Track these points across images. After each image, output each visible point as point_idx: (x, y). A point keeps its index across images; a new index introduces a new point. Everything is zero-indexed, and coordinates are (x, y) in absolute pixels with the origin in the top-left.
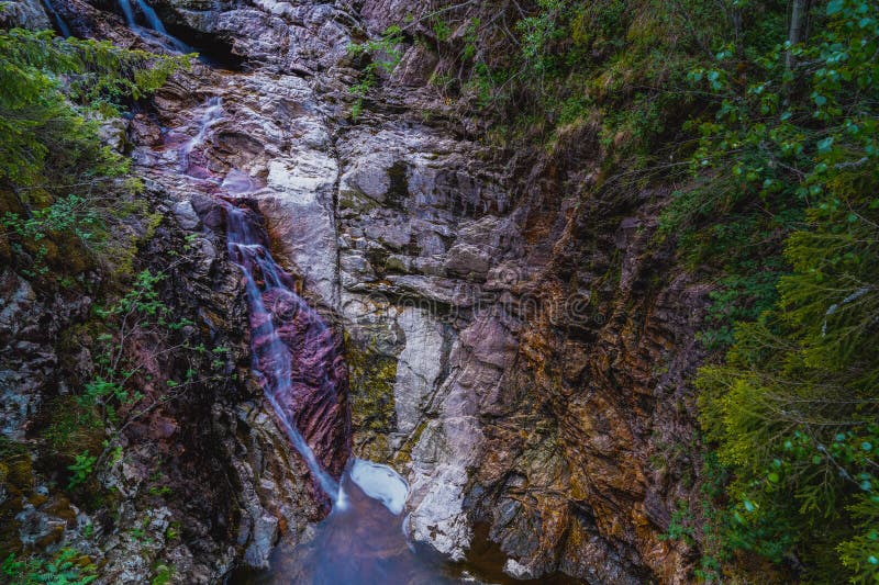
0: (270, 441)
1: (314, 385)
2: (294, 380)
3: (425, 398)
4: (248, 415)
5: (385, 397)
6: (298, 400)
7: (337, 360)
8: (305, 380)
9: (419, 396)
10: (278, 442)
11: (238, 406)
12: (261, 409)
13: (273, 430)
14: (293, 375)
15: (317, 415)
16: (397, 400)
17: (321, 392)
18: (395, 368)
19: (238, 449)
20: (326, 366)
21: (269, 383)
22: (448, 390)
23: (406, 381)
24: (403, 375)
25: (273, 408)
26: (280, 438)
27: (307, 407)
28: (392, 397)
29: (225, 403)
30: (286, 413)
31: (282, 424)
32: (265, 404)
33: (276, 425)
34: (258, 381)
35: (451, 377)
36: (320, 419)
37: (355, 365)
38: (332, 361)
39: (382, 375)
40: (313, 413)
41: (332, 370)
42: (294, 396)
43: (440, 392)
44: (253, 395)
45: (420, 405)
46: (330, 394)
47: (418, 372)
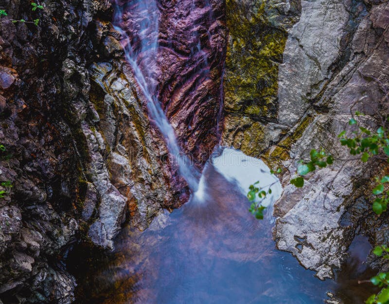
0: (126, 111)
1: (183, 53)
2: (161, 44)
3: (315, 86)
4: (104, 79)
5: (267, 79)
6: (163, 68)
7: (214, 26)
8: (173, 46)
9: (308, 82)
10: (135, 114)
11: (94, 66)
12: (120, 74)
13: (131, 99)
14: (160, 37)
15: (184, 90)
16: (281, 83)
17: (191, 62)
18: (283, 44)
19: (89, 116)
20: (199, 32)
21: (132, 43)
22: (344, 80)
23: (294, 62)
24: (292, 54)
25: (134, 74)
26: (138, 110)
27: (173, 78)
28: (275, 80)
29: (78, 59)
30: (147, 81)
31: (142, 94)
32: (125, 68)
33: (135, 94)
34: (119, 40)
35: (351, 65)
36: (187, 94)
37: (235, 35)
38: (208, 26)
39: (266, 51)
40: (178, 87)
41: (207, 38)
42: (158, 63)
43: (335, 82)
44: (112, 56)
45: (308, 94)
46: (202, 65)
47: (311, 53)
